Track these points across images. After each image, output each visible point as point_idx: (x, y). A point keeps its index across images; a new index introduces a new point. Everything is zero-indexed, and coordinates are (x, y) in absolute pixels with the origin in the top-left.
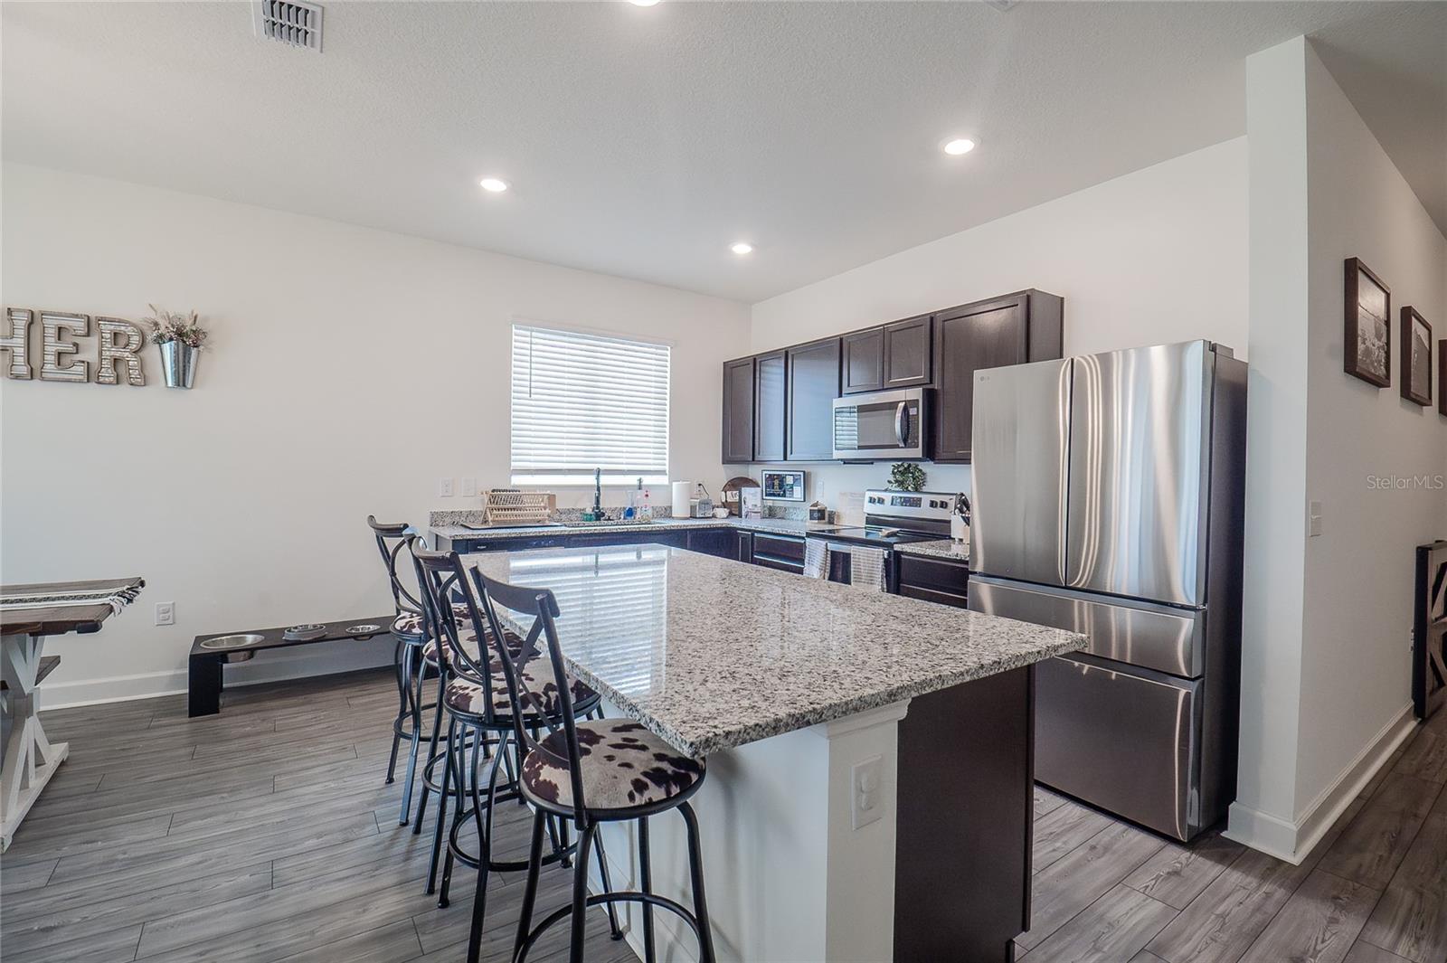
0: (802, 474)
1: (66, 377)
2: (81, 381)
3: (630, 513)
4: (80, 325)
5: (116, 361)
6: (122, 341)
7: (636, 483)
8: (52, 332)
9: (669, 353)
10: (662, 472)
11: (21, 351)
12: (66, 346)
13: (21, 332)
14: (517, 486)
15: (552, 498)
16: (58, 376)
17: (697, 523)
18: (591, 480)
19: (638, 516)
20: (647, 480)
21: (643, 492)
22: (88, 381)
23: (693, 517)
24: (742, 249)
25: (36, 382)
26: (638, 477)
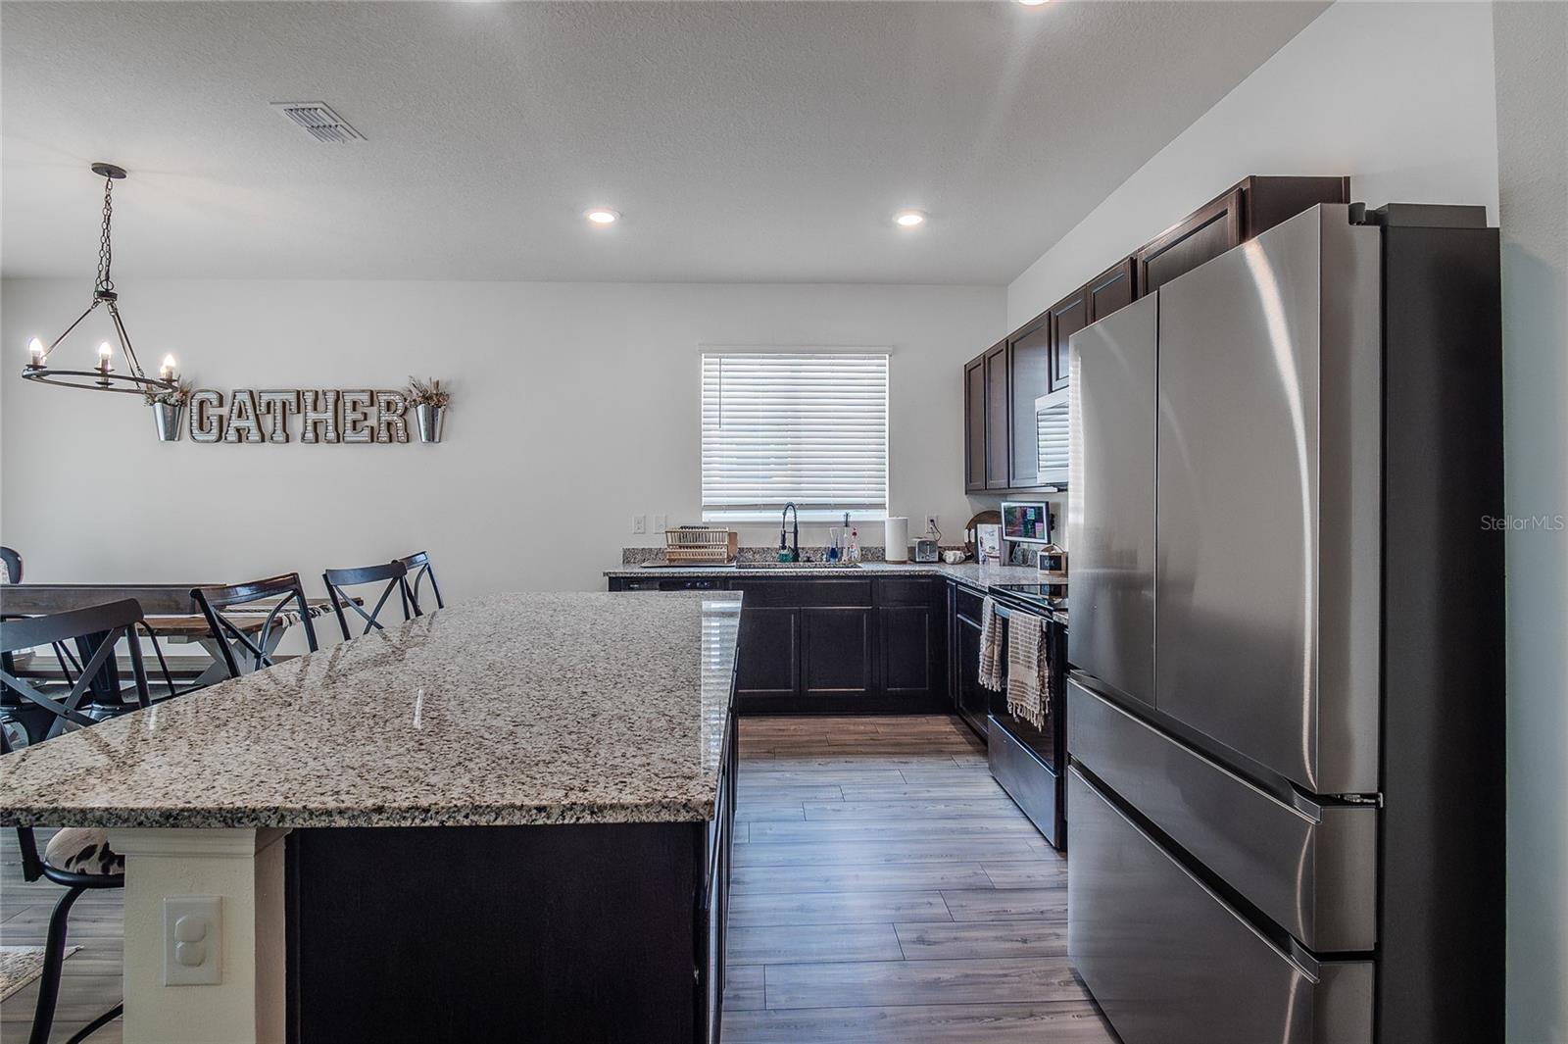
0: (1043, 505)
1: (359, 439)
2: (366, 442)
3: (834, 553)
4: (366, 398)
5: (389, 424)
6: (393, 408)
7: (843, 519)
8: (349, 405)
9: (887, 362)
10: (881, 506)
11: (331, 421)
12: (358, 416)
13: (331, 407)
14: (707, 523)
15: (733, 536)
16: (355, 439)
17: (917, 569)
18: (777, 516)
19: (845, 557)
20: (855, 516)
21: (850, 530)
22: (372, 441)
23: (913, 560)
24: (910, 220)
25: (342, 444)
26: (843, 513)
